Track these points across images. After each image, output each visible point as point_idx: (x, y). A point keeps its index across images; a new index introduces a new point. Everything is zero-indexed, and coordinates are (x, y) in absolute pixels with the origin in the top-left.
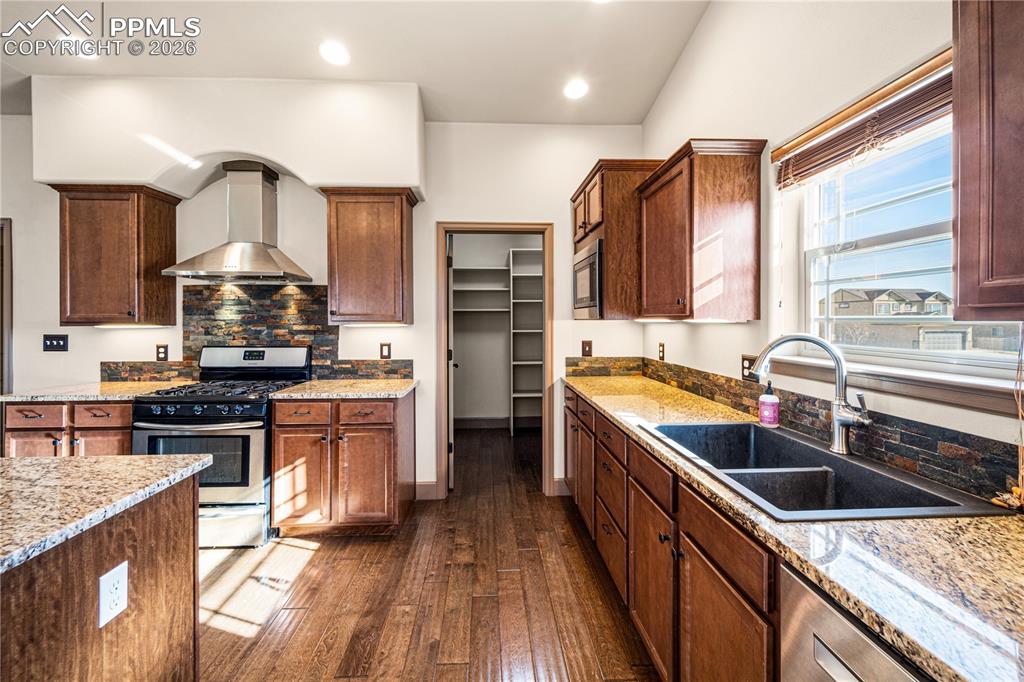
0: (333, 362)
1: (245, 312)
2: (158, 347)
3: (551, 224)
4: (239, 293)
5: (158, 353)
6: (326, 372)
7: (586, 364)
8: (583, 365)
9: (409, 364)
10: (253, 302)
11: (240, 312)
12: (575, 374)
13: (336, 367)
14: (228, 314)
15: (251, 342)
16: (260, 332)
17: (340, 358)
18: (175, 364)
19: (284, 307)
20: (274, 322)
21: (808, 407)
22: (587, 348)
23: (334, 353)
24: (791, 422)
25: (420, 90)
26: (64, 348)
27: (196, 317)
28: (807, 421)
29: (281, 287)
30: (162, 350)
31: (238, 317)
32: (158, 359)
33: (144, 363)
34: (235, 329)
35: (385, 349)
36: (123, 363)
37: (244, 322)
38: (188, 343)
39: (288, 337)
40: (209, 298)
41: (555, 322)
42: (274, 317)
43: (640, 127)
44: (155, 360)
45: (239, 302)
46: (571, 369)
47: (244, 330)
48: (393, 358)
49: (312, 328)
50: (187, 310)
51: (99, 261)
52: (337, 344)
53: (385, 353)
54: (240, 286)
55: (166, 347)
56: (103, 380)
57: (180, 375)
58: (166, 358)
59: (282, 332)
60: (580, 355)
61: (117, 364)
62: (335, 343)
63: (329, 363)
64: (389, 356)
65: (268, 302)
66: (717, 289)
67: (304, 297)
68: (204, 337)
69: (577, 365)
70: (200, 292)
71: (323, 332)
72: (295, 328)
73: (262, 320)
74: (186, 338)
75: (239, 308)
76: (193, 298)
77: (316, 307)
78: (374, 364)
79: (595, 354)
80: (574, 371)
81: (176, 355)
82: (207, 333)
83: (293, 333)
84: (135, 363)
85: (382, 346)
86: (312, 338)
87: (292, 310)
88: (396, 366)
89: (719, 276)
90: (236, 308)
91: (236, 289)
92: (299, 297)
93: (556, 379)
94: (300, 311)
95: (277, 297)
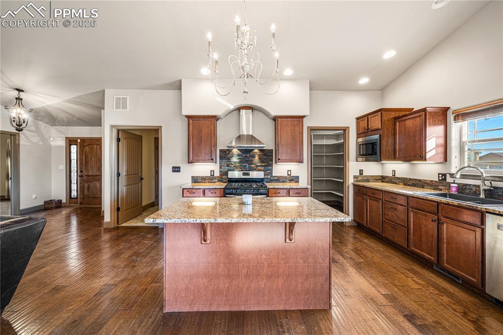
0: (271, 177)
1: (241, 159)
2: (211, 171)
3: (349, 127)
4: (239, 152)
5: (211, 173)
6: (269, 180)
7: (361, 178)
8: (360, 178)
9: (298, 177)
10: (244, 155)
11: (239, 159)
12: (357, 181)
13: (272, 178)
14: (235, 159)
15: (243, 169)
16: (246, 166)
17: (273, 175)
18: (217, 177)
19: (254, 157)
20: (251, 163)
21: (468, 187)
22: (361, 172)
23: (271, 173)
24: (461, 192)
25: (310, 81)
26: (179, 171)
27: (224, 161)
28: (468, 191)
29: (253, 150)
30: (212, 172)
31: (239, 160)
32: (211, 175)
33: (206, 177)
34: (237, 165)
35: (289, 172)
36: (199, 177)
37: (240, 162)
38: (221, 170)
39: (255, 168)
40: (229, 154)
41: (350, 163)
42: (251, 161)
43: (381, 91)
44: (210, 175)
45: (239, 155)
46: (355, 180)
47: (241, 165)
48: (292, 175)
49: (264, 164)
50: (221, 158)
51: (201, 141)
52: (272, 170)
53: (289, 173)
54: (238, 150)
55: (213, 171)
56: (192, 182)
57: (218, 181)
58: (213, 175)
59: (253, 166)
60: (359, 175)
61: (197, 177)
62: (271, 170)
63: (269, 177)
64: (290, 175)
65: (248, 155)
66: (433, 152)
67: (261, 153)
68: (226, 168)
69: (357, 178)
70: (225, 152)
71: (267, 166)
72: (258, 164)
73: (247, 161)
74: (221, 168)
75: (239, 157)
76: (223, 154)
77: (265, 157)
78: (285, 177)
79: (364, 174)
80: (357, 180)
81: (217, 174)
82: (228, 166)
83: (257, 166)
84: (203, 177)
85: (288, 171)
86: (264, 168)
87: (257, 158)
88: (293, 178)
89: (434, 148)
90: (237, 157)
91: (238, 151)
92: (259, 153)
93: (350, 183)
94: (260, 158)
95: (251, 153)
